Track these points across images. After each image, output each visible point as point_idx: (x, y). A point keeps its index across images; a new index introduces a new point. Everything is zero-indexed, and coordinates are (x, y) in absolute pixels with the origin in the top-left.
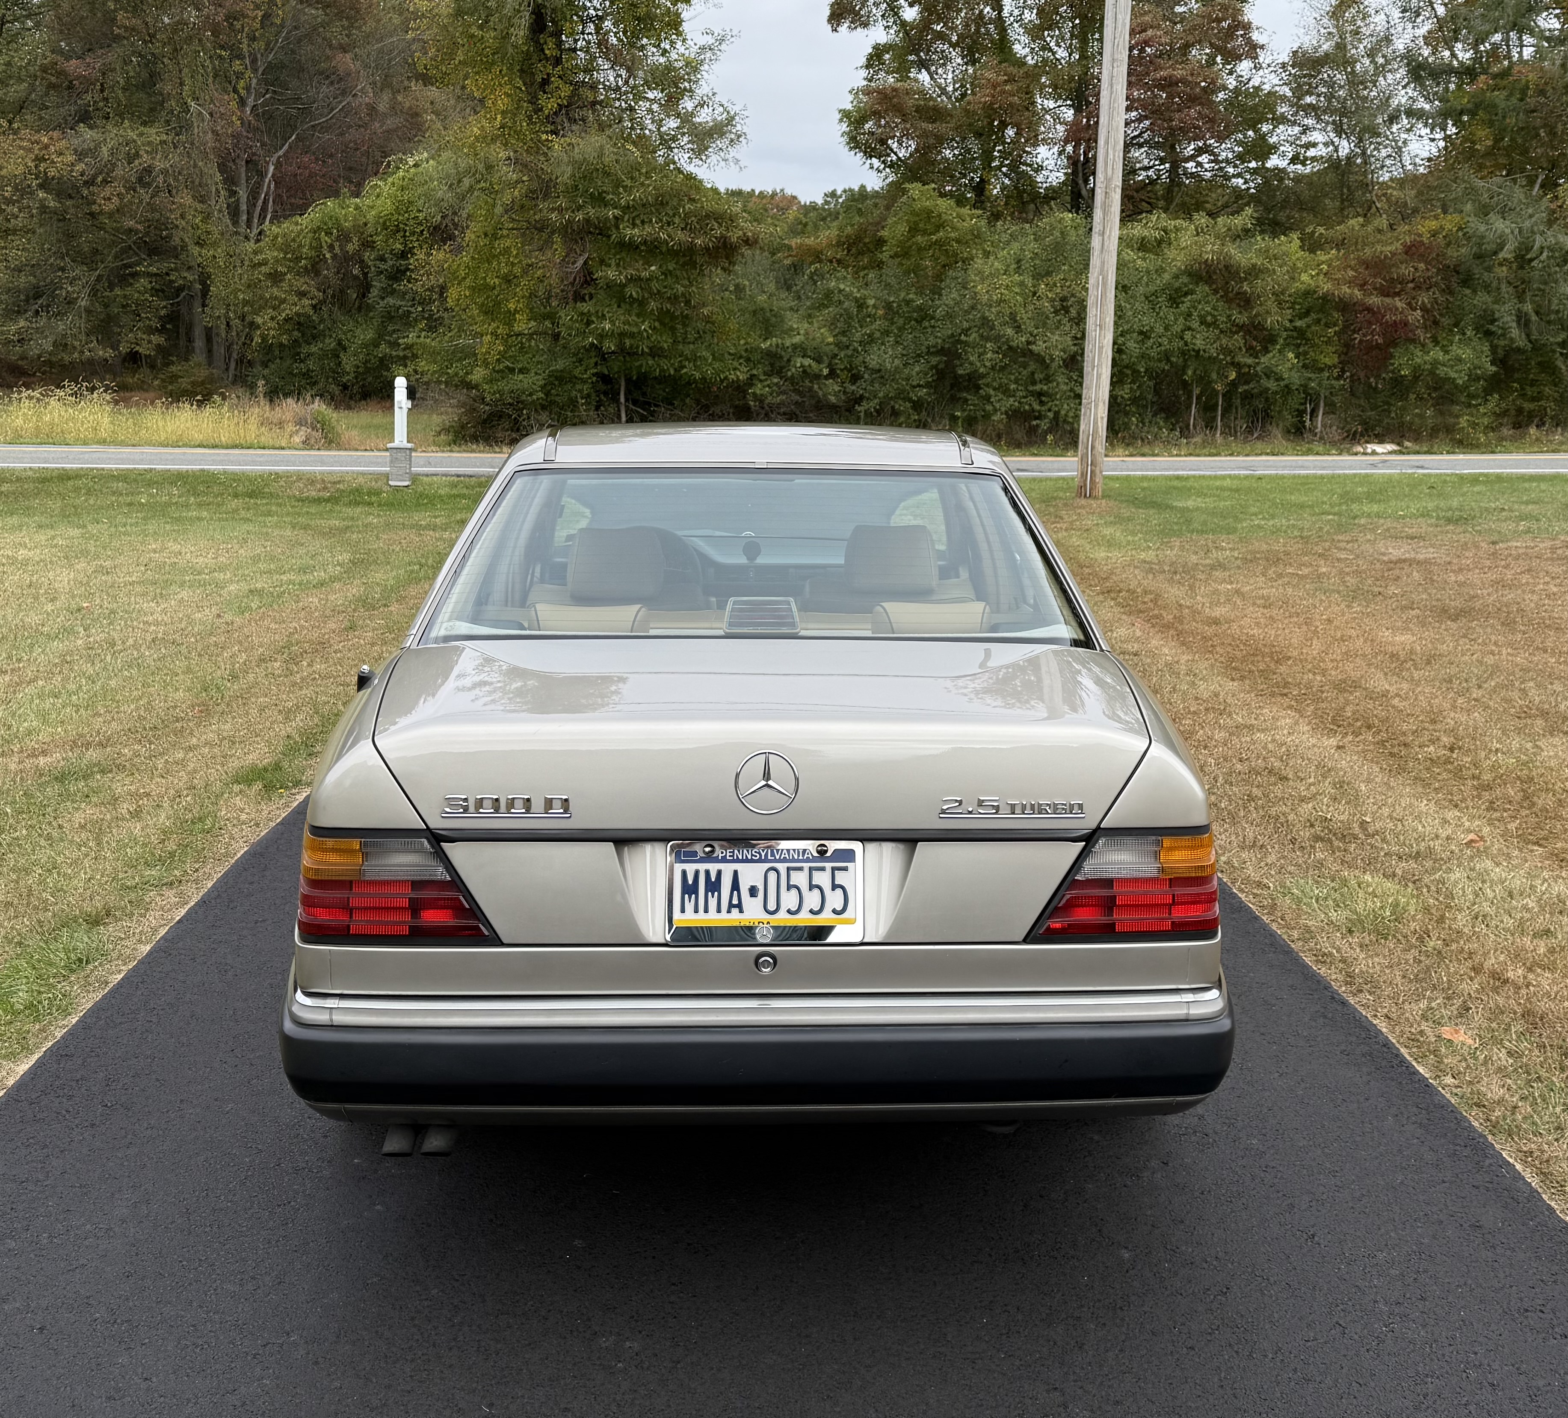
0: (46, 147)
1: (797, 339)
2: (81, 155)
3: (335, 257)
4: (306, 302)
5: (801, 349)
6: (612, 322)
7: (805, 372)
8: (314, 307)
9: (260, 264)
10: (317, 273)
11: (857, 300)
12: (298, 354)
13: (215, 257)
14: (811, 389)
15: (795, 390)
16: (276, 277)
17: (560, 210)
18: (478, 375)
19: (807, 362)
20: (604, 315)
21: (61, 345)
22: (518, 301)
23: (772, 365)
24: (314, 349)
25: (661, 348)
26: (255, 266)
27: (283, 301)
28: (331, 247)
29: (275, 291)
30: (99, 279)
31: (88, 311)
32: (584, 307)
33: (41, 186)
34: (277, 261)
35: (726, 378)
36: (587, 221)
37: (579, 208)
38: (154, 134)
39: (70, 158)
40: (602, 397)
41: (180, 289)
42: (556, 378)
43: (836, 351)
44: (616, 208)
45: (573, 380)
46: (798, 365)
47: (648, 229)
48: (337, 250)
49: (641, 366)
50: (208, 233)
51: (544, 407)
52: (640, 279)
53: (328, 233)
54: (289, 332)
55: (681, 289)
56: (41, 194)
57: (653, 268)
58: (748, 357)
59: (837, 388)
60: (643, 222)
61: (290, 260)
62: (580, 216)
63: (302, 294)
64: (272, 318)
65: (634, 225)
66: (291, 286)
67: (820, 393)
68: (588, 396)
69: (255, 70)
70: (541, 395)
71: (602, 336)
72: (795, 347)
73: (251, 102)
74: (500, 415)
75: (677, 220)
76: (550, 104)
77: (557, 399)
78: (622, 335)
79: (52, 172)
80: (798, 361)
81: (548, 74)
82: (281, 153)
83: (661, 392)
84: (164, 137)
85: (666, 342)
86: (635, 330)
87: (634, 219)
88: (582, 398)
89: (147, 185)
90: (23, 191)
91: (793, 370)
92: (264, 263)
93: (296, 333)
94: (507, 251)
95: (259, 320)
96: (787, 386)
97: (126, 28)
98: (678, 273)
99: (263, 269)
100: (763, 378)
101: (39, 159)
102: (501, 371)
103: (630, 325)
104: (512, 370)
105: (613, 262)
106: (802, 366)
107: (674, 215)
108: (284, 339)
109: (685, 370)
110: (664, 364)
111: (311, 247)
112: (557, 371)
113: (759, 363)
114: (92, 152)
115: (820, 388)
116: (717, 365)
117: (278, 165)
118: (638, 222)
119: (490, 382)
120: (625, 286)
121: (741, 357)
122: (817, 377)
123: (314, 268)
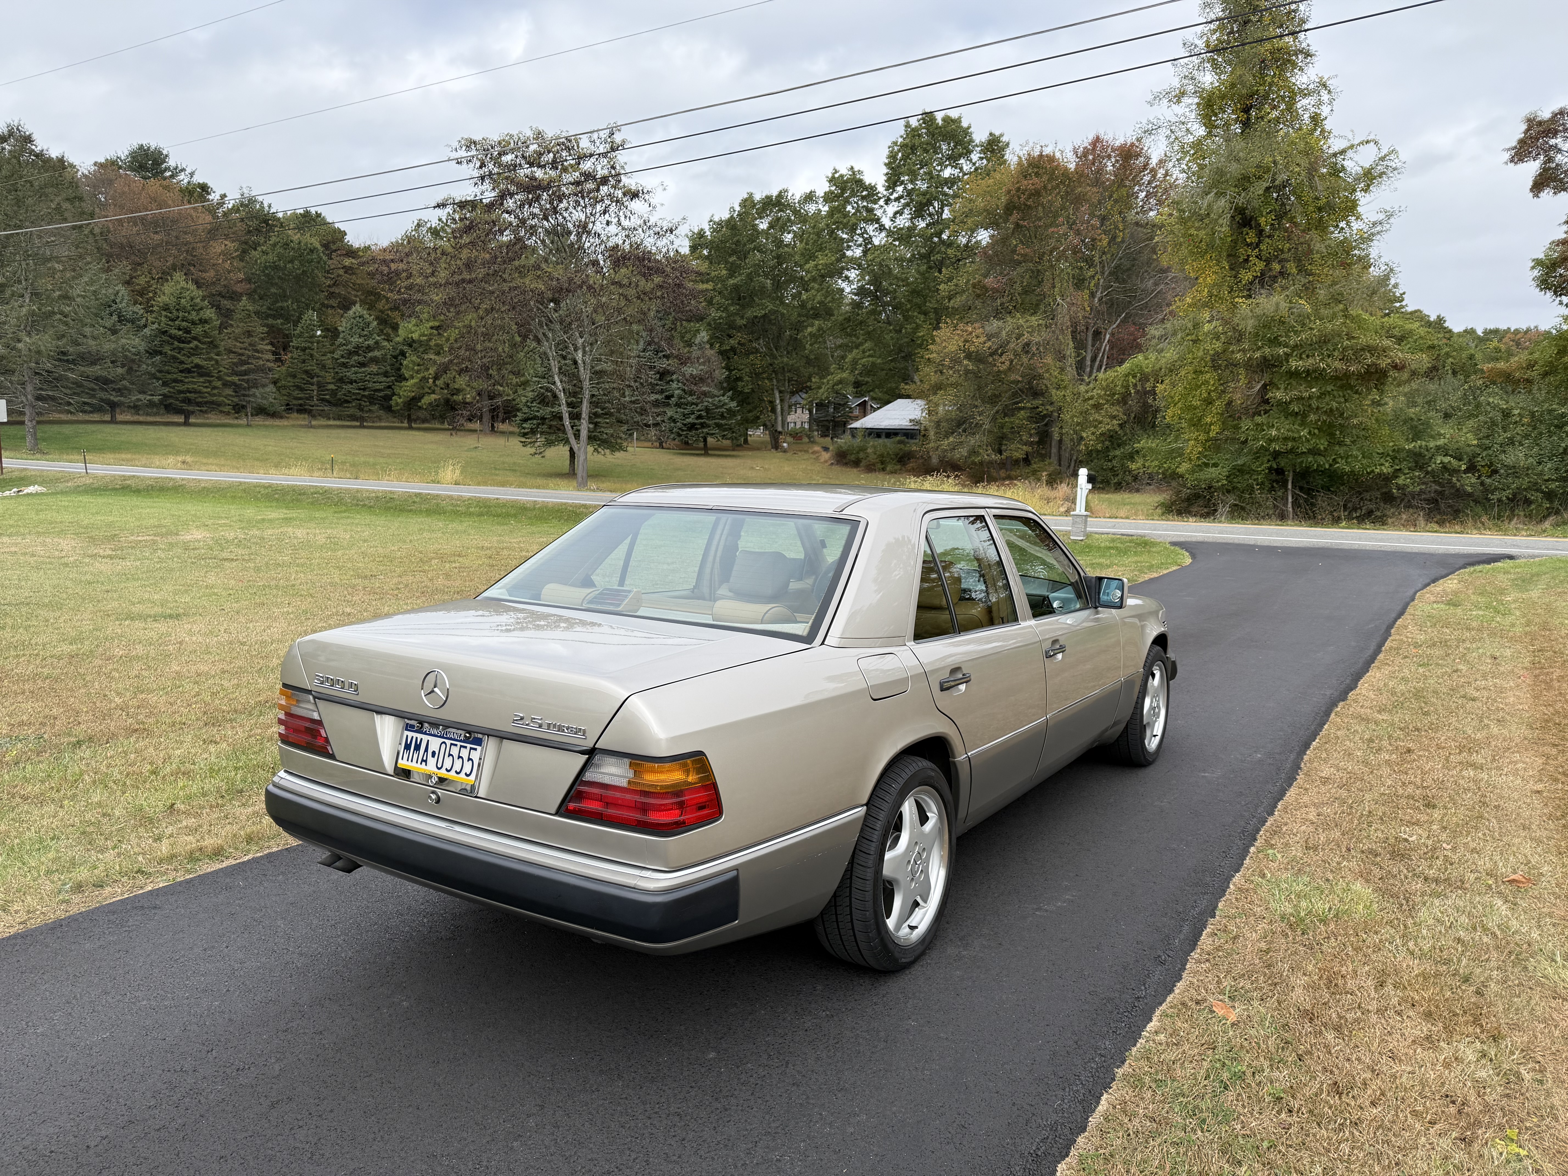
0: (971, 333)
1: (1441, 442)
2: (989, 337)
3: (1137, 392)
4: (1115, 422)
5: (1444, 450)
6: (1278, 429)
7: (1445, 467)
8: (1121, 425)
9: (1089, 399)
10: (1125, 403)
11: (1503, 411)
12: (1108, 456)
13: (1064, 396)
14: (1450, 482)
15: (1434, 482)
16: (1097, 407)
17: (1244, 351)
18: (1184, 468)
19: (1447, 459)
20: (1273, 425)
21: (973, 452)
22: (1213, 417)
23: (1416, 462)
24: (1117, 453)
25: (1319, 449)
26: (1085, 400)
27: (1100, 422)
28: (1135, 385)
29: (1097, 416)
30: (997, 412)
31: (990, 432)
32: (1258, 419)
33: (966, 357)
34: (1100, 396)
35: (1373, 471)
36: (1264, 358)
37: (1259, 348)
38: (1034, 320)
39: (982, 339)
40: (1275, 484)
41: (1045, 416)
42: (1239, 471)
43: (1478, 450)
44: (1287, 347)
45: (1251, 472)
46: (1438, 462)
47: (1311, 361)
48: (1139, 388)
49: (1302, 462)
50: (1062, 381)
51: (1228, 491)
52: (1303, 399)
53: (1134, 377)
54: (1103, 442)
55: (1335, 404)
56: (965, 362)
57: (1314, 390)
58: (1395, 456)
59: (1473, 480)
60: (1308, 356)
61: (1108, 396)
62: (1258, 355)
63: (1114, 417)
64: (1093, 434)
65: (1301, 358)
66: (1107, 412)
67: (1458, 484)
68: (1262, 483)
69: (1103, 273)
70: (1225, 482)
71: (1271, 440)
72: (1438, 448)
73: (1099, 294)
74: (1197, 496)
75: (1336, 354)
76: (1246, 276)
77: (1239, 485)
78: (1286, 439)
79: (972, 349)
80: (1439, 459)
81: (1248, 256)
82: (1115, 326)
83: (1320, 482)
84: (1041, 322)
85: (1323, 444)
86: (1296, 435)
87: (1301, 355)
88: (1257, 485)
89: (1027, 352)
90: (956, 361)
91: (1433, 466)
92: (1091, 398)
93: (1107, 443)
94: (1206, 382)
95: (1084, 435)
96: (1429, 478)
97: (1022, 255)
98: (1335, 393)
99: (1091, 402)
100: (1407, 471)
101: (966, 341)
102: (1199, 465)
103: (1293, 432)
104: (1206, 465)
105: (1282, 387)
106: (1442, 463)
107: (1334, 350)
108: (1099, 447)
109: (1338, 465)
110: (1321, 460)
111: (1122, 386)
112: (1238, 465)
113: (1405, 460)
114: (997, 335)
115: (1458, 480)
116: (1365, 461)
117: (1112, 334)
118: (1304, 356)
119: (1193, 472)
120: (1290, 403)
121: (1388, 455)
122: (1456, 471)
123: (1124, 400)
